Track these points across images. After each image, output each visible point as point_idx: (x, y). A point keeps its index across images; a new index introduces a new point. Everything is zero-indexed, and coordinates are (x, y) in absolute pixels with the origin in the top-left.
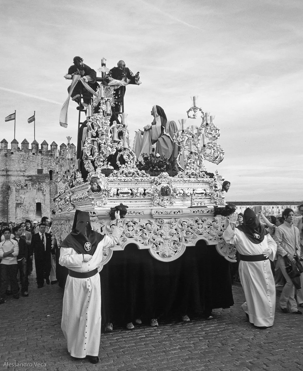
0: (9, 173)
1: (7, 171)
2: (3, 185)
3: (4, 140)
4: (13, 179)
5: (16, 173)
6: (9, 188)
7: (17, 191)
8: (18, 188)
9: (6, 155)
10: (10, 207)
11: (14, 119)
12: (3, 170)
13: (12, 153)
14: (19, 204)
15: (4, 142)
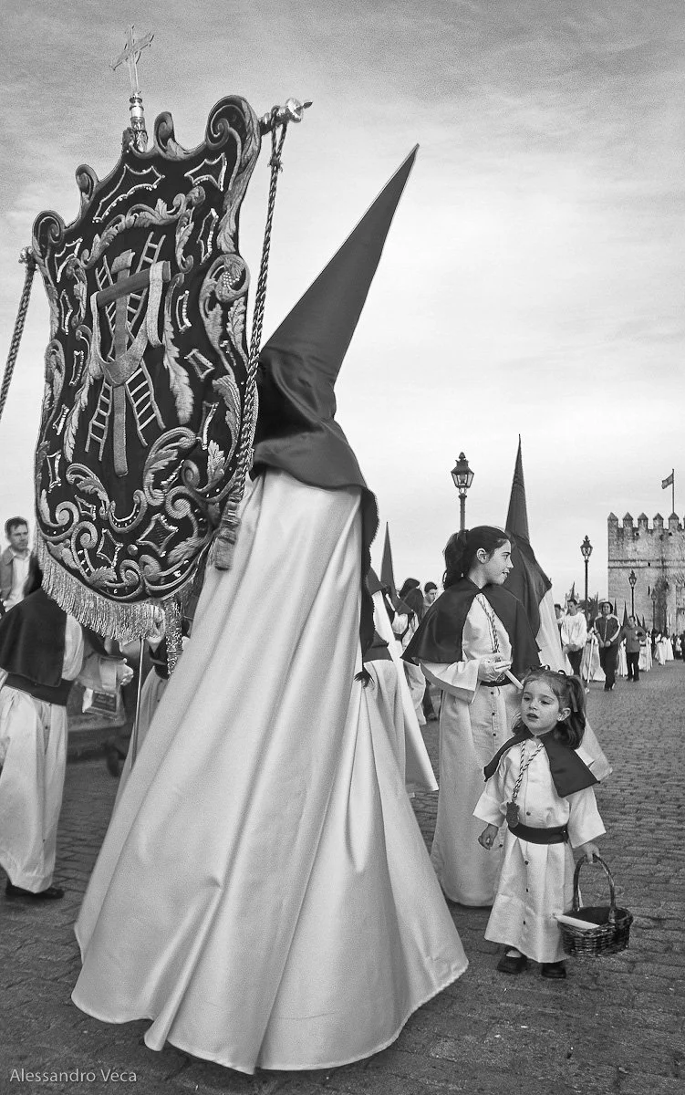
0: (667, 564)
1: (663, 561)
2: (658, 581)
3: (659, 515)
4: (672, 572)
5: (676, 564)
6: (666, 586)
7: (679, 590)
8: (679, 585)
9: (661, 538)
10: (668, 613)
11: (673, 482)
12: (658, 560)
13: (670, 534)
14: (681, 609)
15: (659, 518)
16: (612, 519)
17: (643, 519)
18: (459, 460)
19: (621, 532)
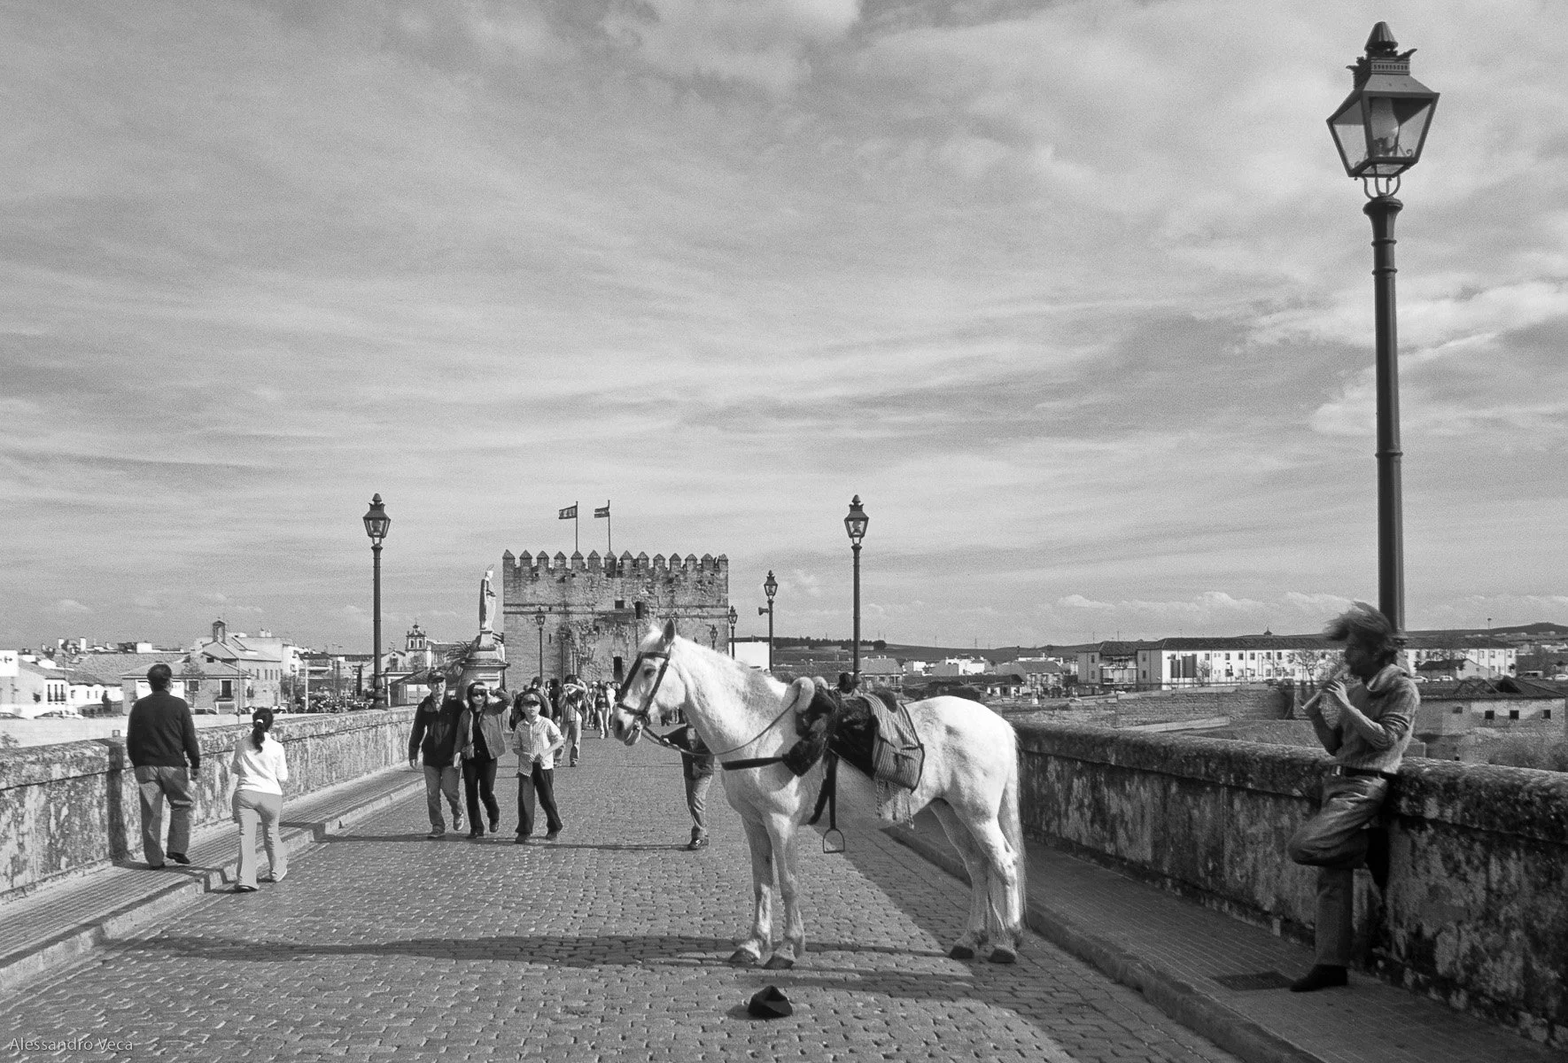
0: (570, 609)
2: (561, 628)
3: (560, 553)
4: (575, 618)
5: (579, 608)
6: (569, 634)
7: (583, 638)
8: (583, 633)
9: (563, 579)
11: (576, 515)
12: (560, 604)
13: (573, 575)
15: (561, 557)
16: (508, 558)
17: (543, 558)
18: (373, 503)
19: (518, 571)
